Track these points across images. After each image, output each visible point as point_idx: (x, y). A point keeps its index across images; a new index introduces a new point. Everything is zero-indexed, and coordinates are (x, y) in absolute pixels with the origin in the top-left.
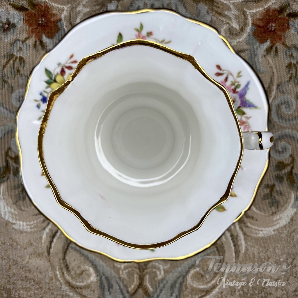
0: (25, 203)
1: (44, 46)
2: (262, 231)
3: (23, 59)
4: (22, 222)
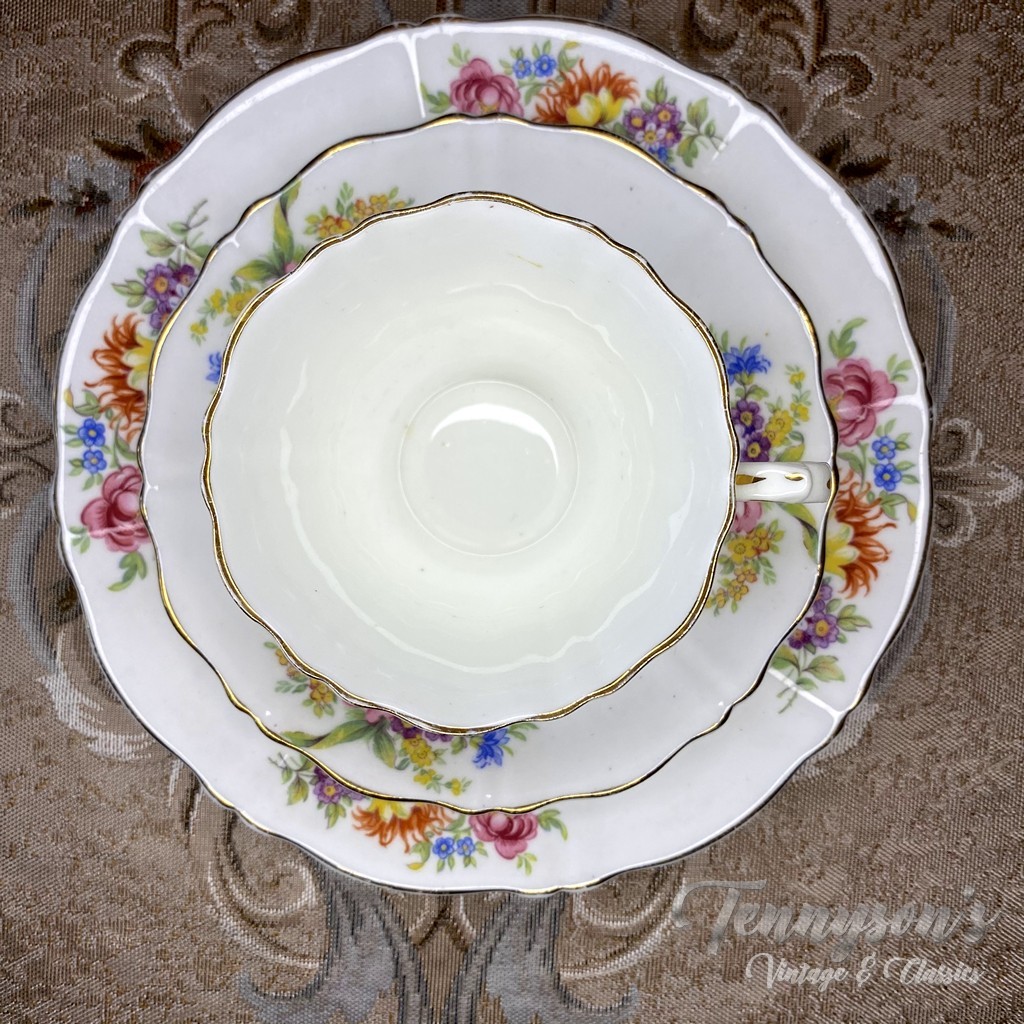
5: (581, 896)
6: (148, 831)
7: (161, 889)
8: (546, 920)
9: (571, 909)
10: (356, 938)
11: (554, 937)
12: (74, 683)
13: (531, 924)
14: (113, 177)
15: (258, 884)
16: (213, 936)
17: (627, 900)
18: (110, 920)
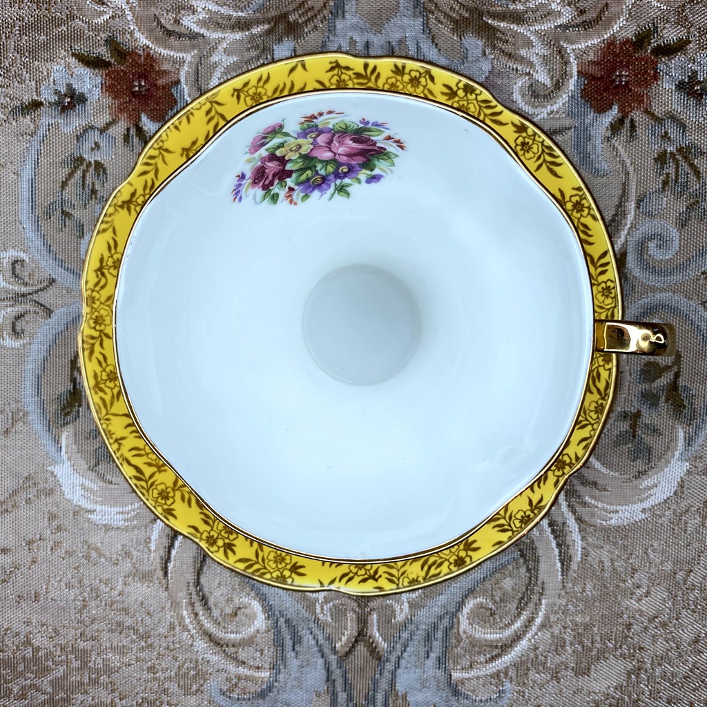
1: (146, 137)
2: (617, 512)
3: (103, 165)
4: (107, 507)
5: (465, 616)
6: (136, 579)
7: (148, 621)
8: (439, 634)
9: (459, 626)
10: (297, 653)
11: (446, 648)
12: (76, 468)
13: (428, 638)
14: (88, 82)
15: (221, 615)
16: (188, 655)
17: (500, 618)
18: (112, 645)
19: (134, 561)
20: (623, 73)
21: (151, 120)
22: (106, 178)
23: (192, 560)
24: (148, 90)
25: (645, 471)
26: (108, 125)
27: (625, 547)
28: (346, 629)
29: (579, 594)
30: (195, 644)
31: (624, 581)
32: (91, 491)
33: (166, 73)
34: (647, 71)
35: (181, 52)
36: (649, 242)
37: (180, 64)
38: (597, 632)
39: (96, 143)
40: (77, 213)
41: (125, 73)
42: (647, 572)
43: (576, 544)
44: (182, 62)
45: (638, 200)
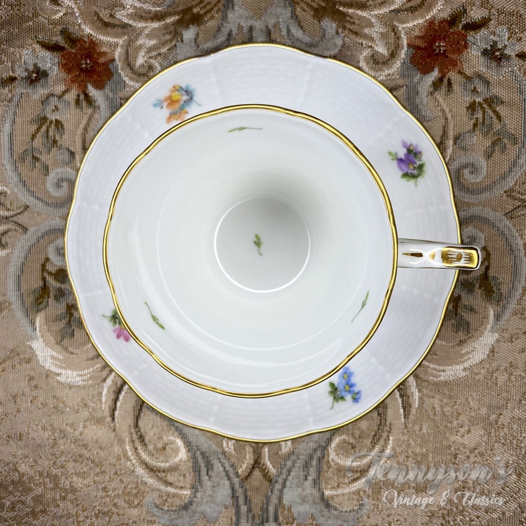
0: (74, 341)
1: (91, 101)
2: (444, 371)
3: (61, 122)
4: (70, 371)
5: (333, 449)
6: (93, 423)
7: (102, 454)
8: (314, 462)
9: (328, 456)
10: (210, 477)
11: (319, 472)
12: (47, 344)
13: (306, 466)
14: (49, 61)
15: (154, 449)
16: (132, 478)
17: (359, 450)
18: (76, 472)
19: (90, 410)
20: (442, 44)
21: (95, 89)
22: (64, 131)
23: (132, 409)
24: (92, 67)
25: (465, 340)
26: (64, 93)
27: (450, 397)
28: (245, 459)
29: (417, 432)
30: (136, 470)
31: (451, 422)
32: (58, 360)
33: (104, 53)
34: (459, 42)
35: (116, 37)
36: (464, 170)
37: (115, 46)
38: (431, 460)
39: (55, 106)
40: (43, 158)
41: (75, 55)
42: (468, 416)
43: (414, 395)
44: (116, 45)
45: (455, 139)
